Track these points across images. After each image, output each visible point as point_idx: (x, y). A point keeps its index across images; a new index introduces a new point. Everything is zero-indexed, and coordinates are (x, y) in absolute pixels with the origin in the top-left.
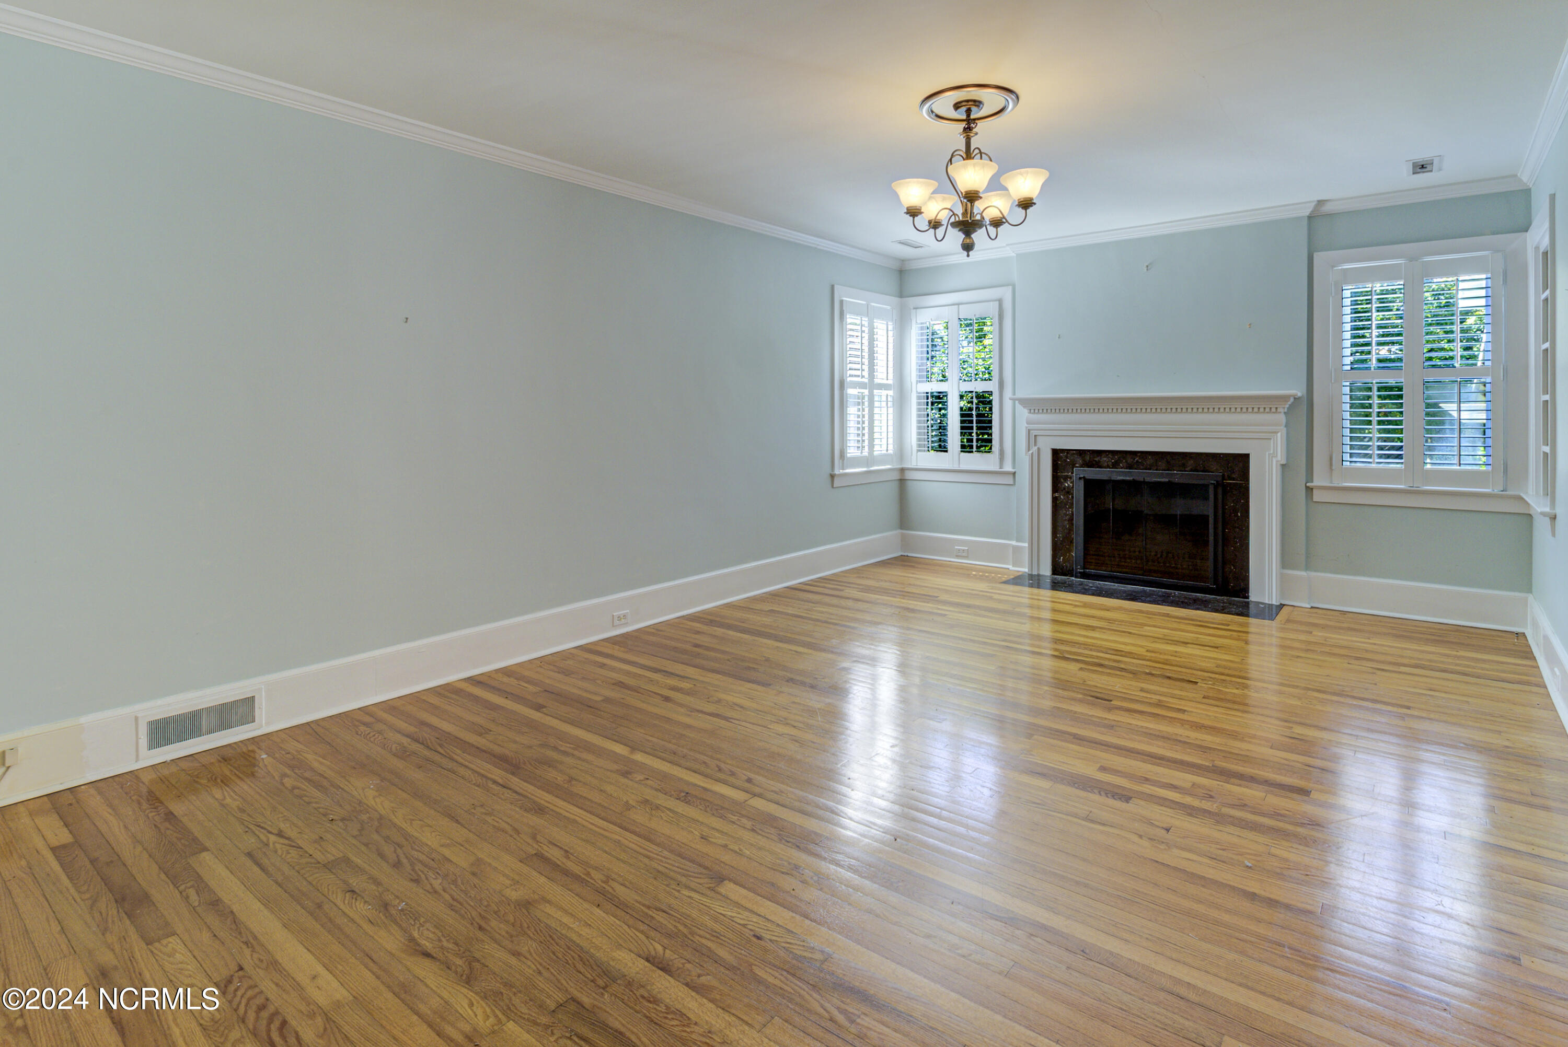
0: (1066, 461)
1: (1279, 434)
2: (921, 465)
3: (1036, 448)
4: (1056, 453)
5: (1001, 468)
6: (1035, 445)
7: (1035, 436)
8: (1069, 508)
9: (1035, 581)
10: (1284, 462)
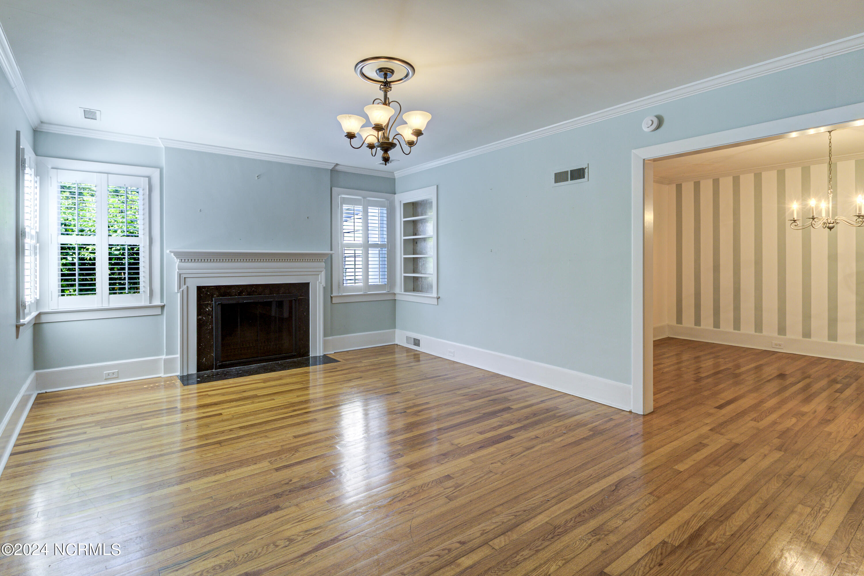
0: (206, 294)
1: (323, 272)
2: (61, 308)
3: (186, 286)
4: (200, 289)
5: (150, 303)
6: (185, 284)
7: (185, 278)
8: (210, 324)
9: (185, 380)
10: (324, 286)
